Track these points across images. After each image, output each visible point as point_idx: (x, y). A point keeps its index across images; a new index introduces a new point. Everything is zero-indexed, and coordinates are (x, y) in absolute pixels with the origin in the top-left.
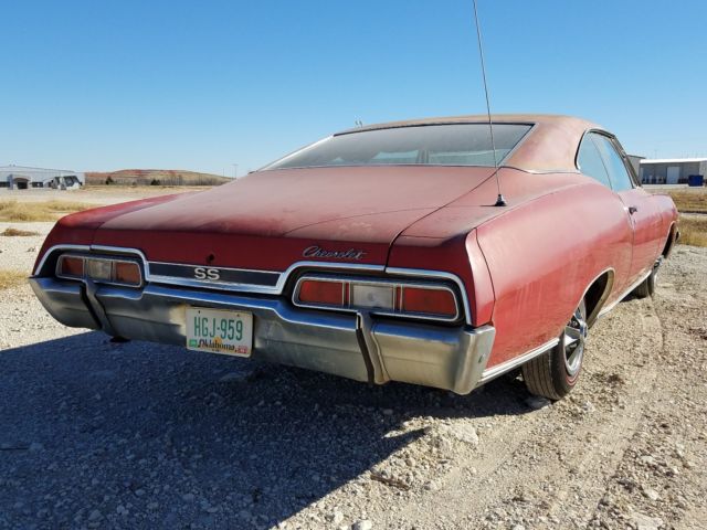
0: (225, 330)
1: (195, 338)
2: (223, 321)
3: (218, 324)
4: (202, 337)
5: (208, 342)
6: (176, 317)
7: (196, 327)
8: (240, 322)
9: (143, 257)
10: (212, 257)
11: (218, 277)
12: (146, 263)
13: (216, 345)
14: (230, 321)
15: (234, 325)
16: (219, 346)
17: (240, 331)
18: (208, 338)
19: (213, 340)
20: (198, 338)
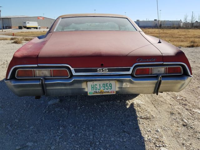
0: (105, 87)
1: (92, 91)
2: (103, 84)
3: (102, 85)
4: (95, 91)
5: (98, 92)
6: (84, 85)
7: (92, 88)
8: (111, 84)
9: (70, 67)
10: (102, 65)
11: (107, 71)
12: (72, 69)
13: (101, 92)
14: (106, 84)
15: (108, 85)
16: (103, 92)
17: (111, 87)
18: (98, 91)
19: (100, 91)
20: (93, 91)
